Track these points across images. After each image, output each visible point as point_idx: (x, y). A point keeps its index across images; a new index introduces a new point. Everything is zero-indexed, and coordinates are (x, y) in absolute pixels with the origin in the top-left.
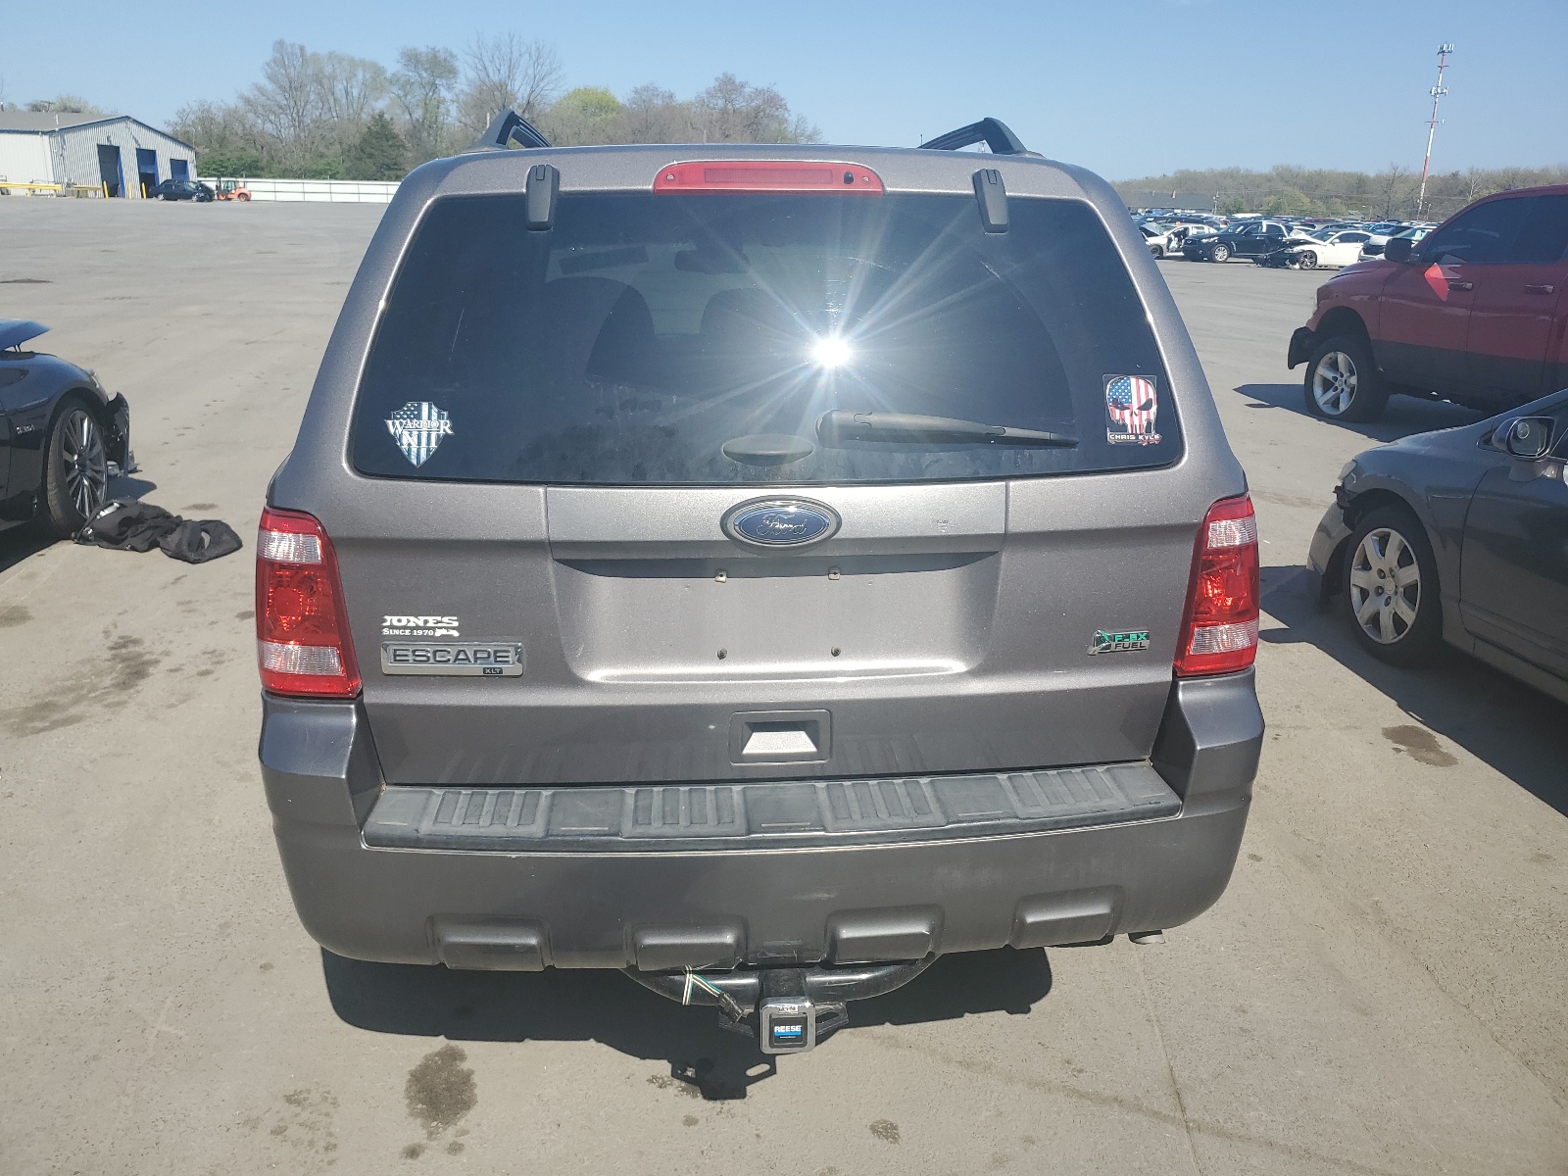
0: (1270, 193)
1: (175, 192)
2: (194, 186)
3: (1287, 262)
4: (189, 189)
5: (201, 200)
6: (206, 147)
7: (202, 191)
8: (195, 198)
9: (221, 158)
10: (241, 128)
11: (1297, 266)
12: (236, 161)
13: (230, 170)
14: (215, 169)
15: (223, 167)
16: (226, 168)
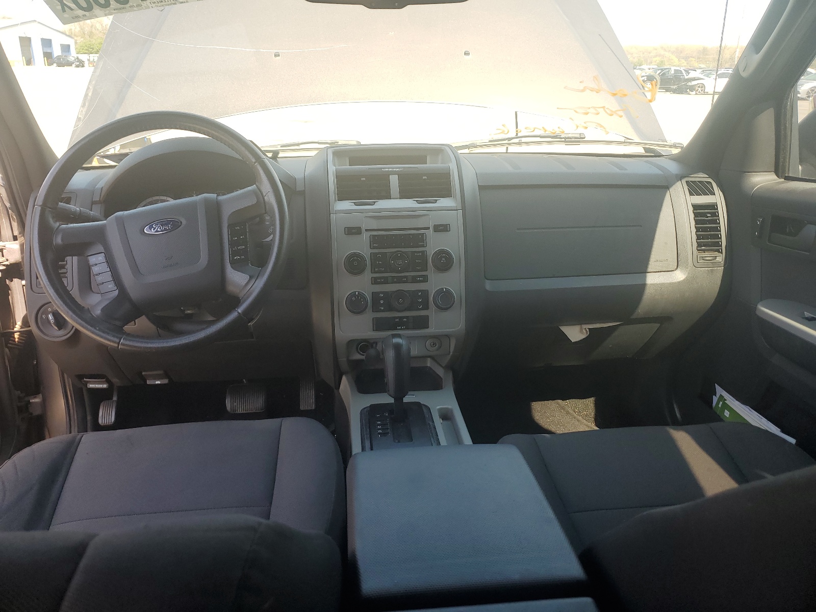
0: (656, 56)
1: (63, 63)
2: (73, 59)
3: (688, 90)
4: (71, 60)
5: (77, 66)
6: (82, 38)
7: (78, 61)
8: (74, 65)
9: (90, 43)
10: (101, 26)
11: (694, 92)
12: (98, 45)
13: (95, 50)
14: (86, 50)
15: (91, 48)
16: (93, 49)
